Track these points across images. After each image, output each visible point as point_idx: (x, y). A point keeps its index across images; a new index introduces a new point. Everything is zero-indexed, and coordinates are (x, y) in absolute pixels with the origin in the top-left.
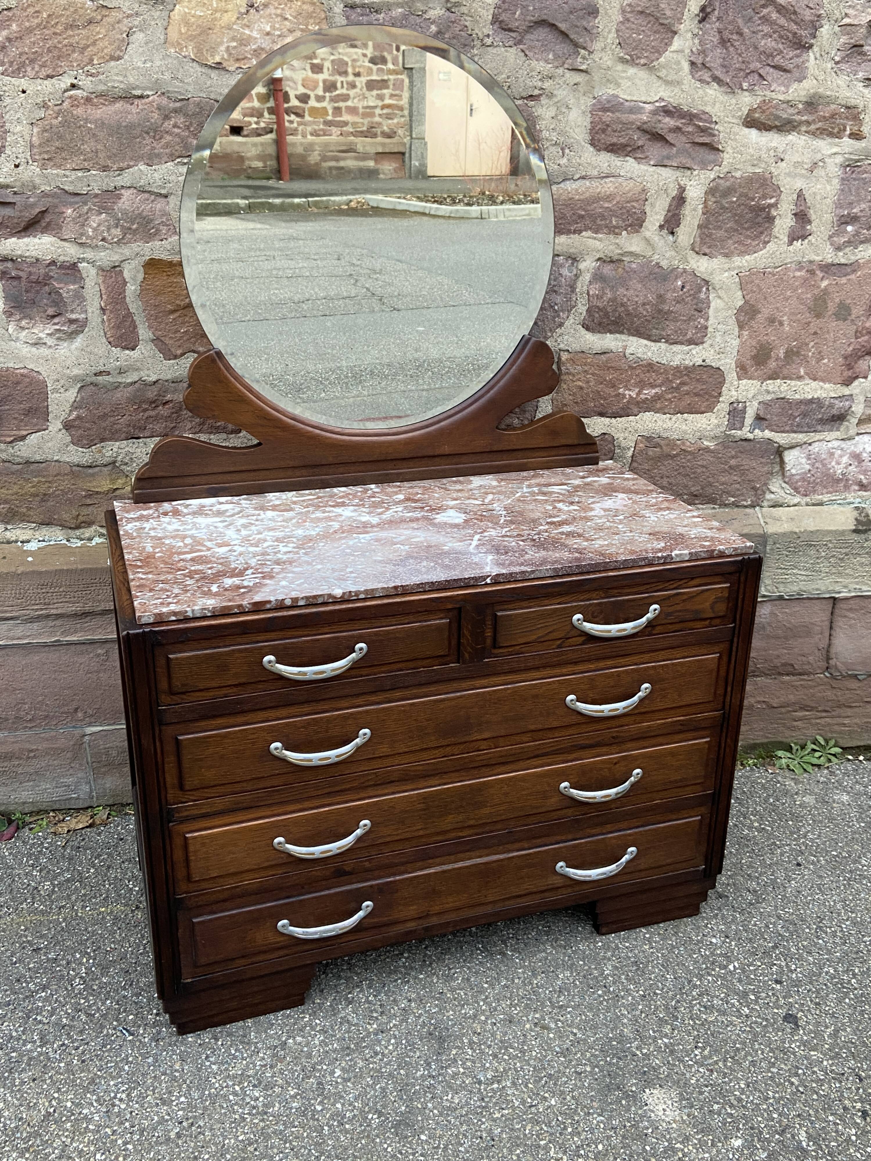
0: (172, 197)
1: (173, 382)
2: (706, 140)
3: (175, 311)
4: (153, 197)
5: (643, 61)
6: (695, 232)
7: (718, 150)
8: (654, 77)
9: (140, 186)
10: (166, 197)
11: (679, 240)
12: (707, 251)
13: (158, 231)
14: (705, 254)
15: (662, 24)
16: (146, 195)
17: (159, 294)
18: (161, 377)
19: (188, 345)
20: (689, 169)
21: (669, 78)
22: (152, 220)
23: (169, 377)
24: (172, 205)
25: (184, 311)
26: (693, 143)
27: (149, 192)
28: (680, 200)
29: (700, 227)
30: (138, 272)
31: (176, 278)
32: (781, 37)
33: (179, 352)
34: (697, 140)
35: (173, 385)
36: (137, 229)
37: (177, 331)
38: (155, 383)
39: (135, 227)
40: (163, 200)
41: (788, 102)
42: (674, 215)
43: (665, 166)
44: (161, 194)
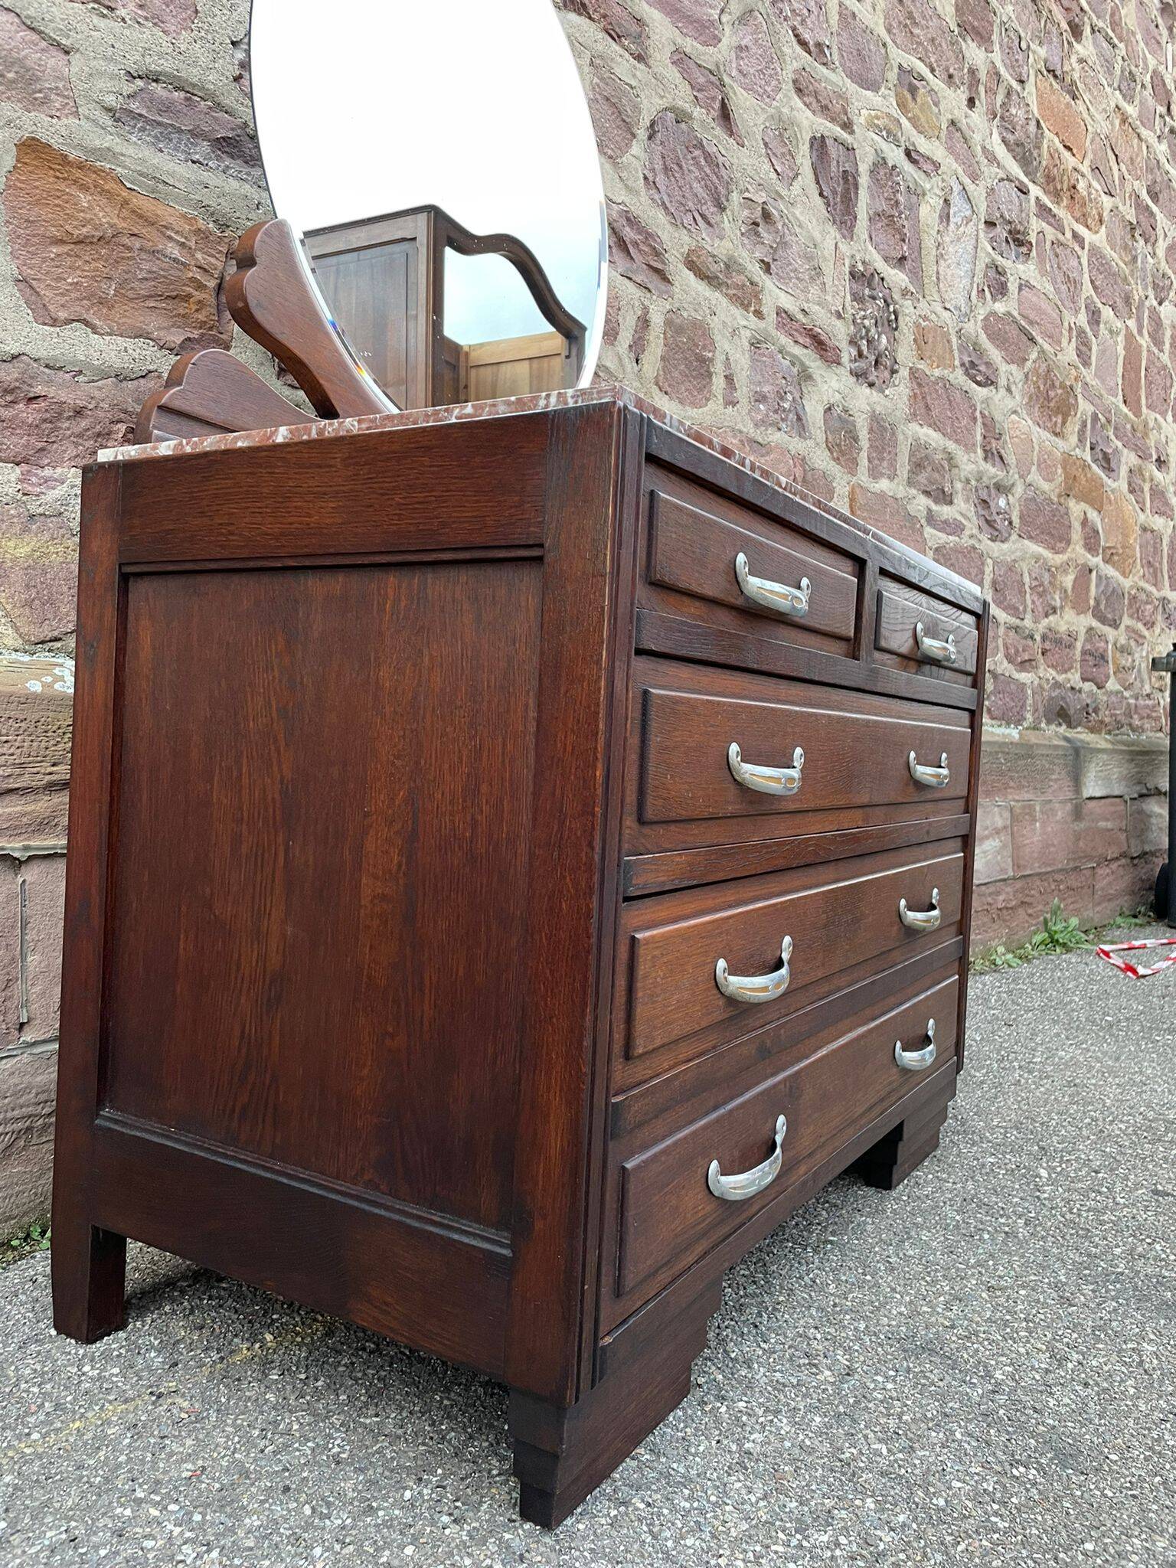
0: (78, 55)
1: (47, 366)
2: (660, 266)
3: (62, 242)
4: (44, 44)
5: (610, 152)
6: (659, 364)
7: (669, 282)
8: (617, 176)
9: (28, 17)
10: (67, 53)
11: (644, 369)
12: (669, 390)
13: (45, 102)
14: (666, 393)
15: (624, 121)
16: (35, 37)
17: (37, 203)
18: (27, 350)
19: (78, 309)
20: (650, 291)
21: (630, 183)
22: (38, 79)
23: (42, 354)
24: (74, 69)
25: (77, 248)
26: (648, 265)
27: (40, 32)
28: (644, 322)
29: (663, 358)
30: (7, 151)
31: (68, 186)
32: (706, 186)
33: (62, 315)
34: (652, 263)
35: (46, 370)
36: (13, 81)
37: (59, 279)
38: (14, 357)
39: (11, 75)
40: (62, 56)
41: (714, 256)
42: (640, 338)
43: (630, 279)
44: (59, 45)
